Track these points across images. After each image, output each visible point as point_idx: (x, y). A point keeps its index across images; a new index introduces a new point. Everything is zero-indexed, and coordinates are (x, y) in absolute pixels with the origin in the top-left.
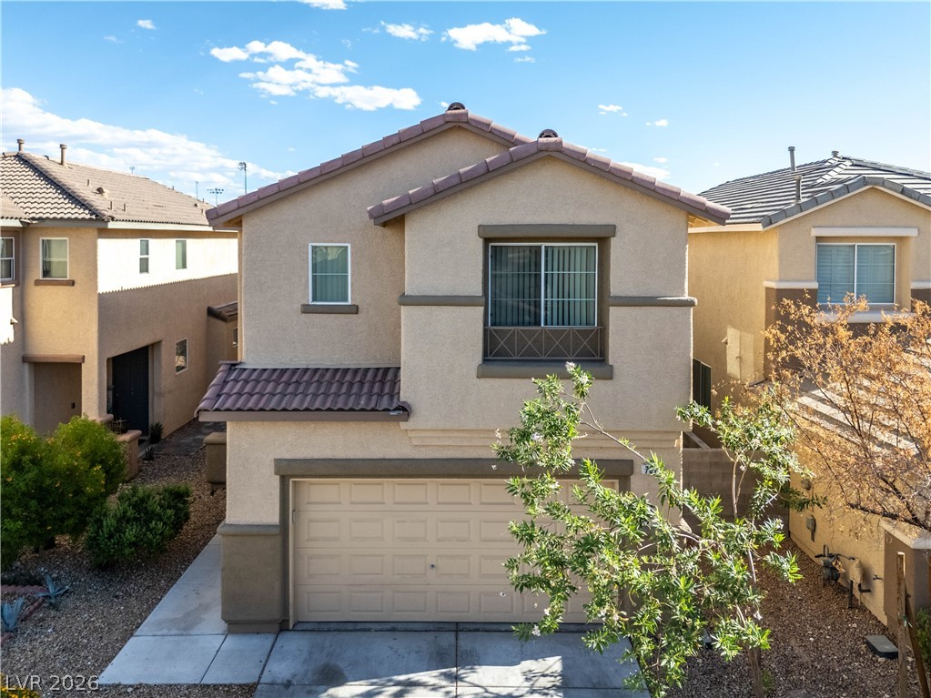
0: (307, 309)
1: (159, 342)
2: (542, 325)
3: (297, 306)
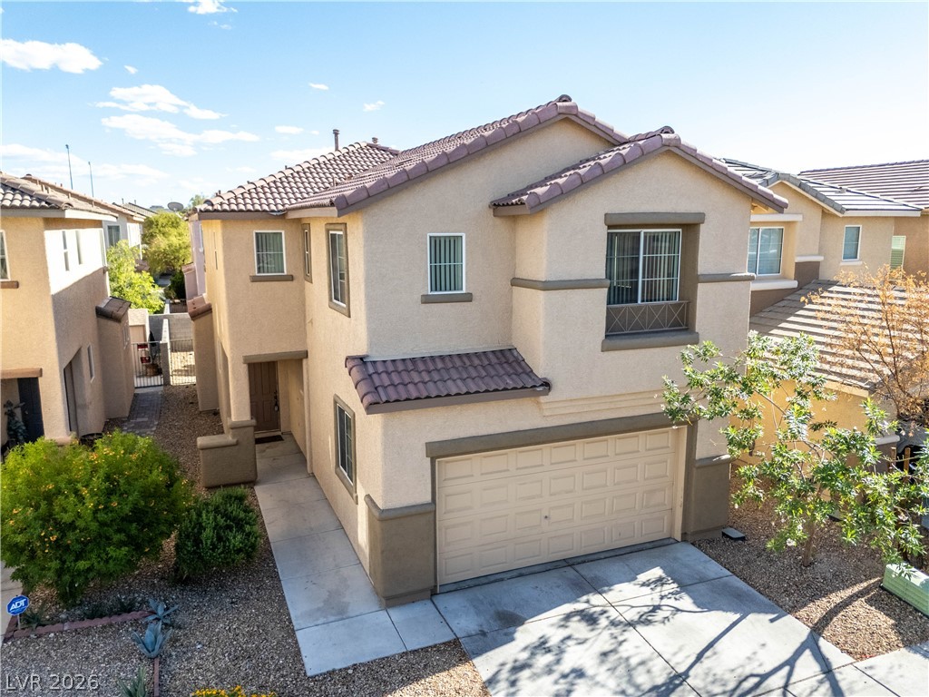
0: (428, 299)
2: (639, 302)
3: (418, 297)
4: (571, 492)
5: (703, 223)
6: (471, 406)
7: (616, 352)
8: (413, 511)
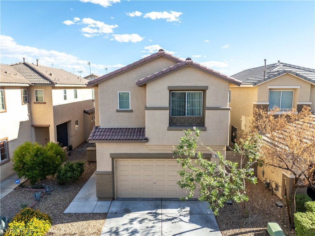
0: (118, 111)
1: (71, 121)
2: (186, 115)
3: (115, 110)
4: (164, 176)
5: (207, 89)
6: (125, 144)
7: (173, 131)
8: (105, 173)
